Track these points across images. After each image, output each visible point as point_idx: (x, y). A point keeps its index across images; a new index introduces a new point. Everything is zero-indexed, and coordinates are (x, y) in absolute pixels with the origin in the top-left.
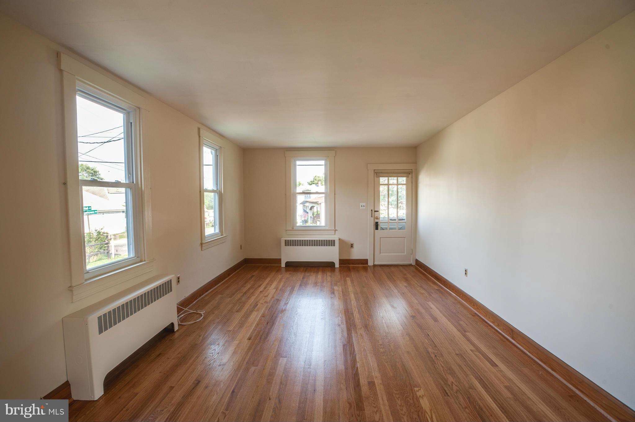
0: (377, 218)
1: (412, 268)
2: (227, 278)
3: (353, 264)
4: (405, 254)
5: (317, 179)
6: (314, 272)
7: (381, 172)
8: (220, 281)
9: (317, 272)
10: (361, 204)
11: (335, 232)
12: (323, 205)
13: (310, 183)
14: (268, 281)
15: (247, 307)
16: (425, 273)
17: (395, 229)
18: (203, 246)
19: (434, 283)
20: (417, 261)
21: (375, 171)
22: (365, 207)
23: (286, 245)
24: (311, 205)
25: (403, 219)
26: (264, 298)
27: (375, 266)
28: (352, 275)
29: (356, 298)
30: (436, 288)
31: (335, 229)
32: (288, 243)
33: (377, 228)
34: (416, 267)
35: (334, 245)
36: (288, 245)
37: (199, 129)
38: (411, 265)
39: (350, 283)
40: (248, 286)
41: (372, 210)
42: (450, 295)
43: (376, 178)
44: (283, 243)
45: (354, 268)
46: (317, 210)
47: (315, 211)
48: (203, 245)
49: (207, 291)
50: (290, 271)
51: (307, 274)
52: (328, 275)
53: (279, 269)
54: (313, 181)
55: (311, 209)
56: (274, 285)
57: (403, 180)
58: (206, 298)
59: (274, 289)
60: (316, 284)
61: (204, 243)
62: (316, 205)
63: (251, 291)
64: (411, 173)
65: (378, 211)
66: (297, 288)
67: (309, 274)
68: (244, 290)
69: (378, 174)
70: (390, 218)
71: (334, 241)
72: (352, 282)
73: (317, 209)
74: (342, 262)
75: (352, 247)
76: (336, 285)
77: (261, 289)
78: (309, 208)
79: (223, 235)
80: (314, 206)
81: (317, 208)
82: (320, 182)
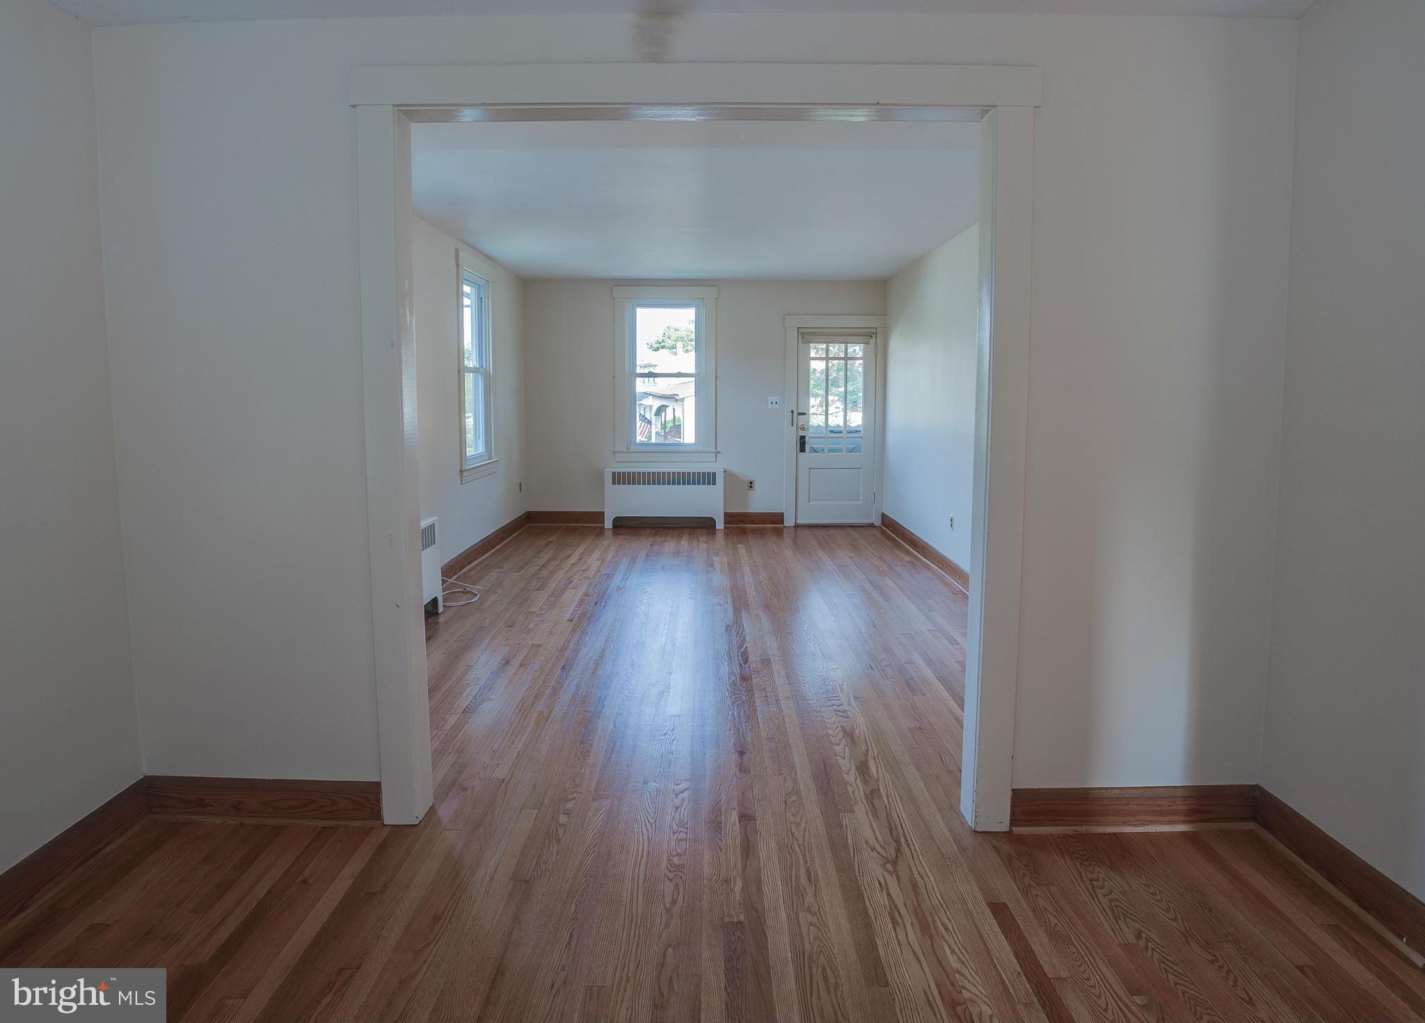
0: (803, 429)
1: (874, 531)
2: (499, 544)
3: (752, 523)
4: (861, 502)
5: (674, 335)
6: (672, 537)
7: (813, 333)
8: (488, 549)
9: (680, 537)
10: (770, 399)
11: (716, 457)
12: (690, 404)
13: (655, 346)
14: (582, 550)
15: (553, 585)
16: (896, 537)
17: (841, 450)
18: (464, 476)
19: (908, 553)
20: (883, 515)
21: (801, 330)
22: (778, 405)
23: (614, 483)
24: (656, 404)
25: (857, 431)
26: (581, 572)
27: (797, 526)
28: (750, 540)
29: (753, 572)
30: (907, 558)
31: (716, 449)
32: (619, 479)
33: (802, 449)
34: (882, 529)
35: (714, 483)
36: (619, 484)
37: (457, 251)
38: (871, 526)
39: (744, 551)
40: (544, 557)
41: (792, 412)
42: (929, 568)
43: (801, 344)
44: (608, 479)
45: (754, 531)
46: (674, 416)
47: (667, 419)
48: (464, 474)
49: (469, 563)
50: (624, 534)
51: (658, 539)
52: (701, 540)
53: (600, 532)
54: (661, 341)
55: (658, 413)
56: (596, 555)
57: (857, 349)
58: (472, 573)
59: (598, 560)
60: (677, 554)
61: (465, 470)
62: (671, 405)
63: (554, 563)
64: (874, 336)
65: (804, 414)
66: (642, 559)
67: (663, 539)
68: (541, 562)
69: (805, 337)
70: (829, 429)
71: (714, 474)
72: (749, 550)
73: (674, 413)
74: (730, 518)
75: (751, 487)
76: (716, 554)
77: (573, 559)
78: (654, 409)
79: (492, 459)
80: (666, 406)
81: (674, 410)
82: (679, 345)
